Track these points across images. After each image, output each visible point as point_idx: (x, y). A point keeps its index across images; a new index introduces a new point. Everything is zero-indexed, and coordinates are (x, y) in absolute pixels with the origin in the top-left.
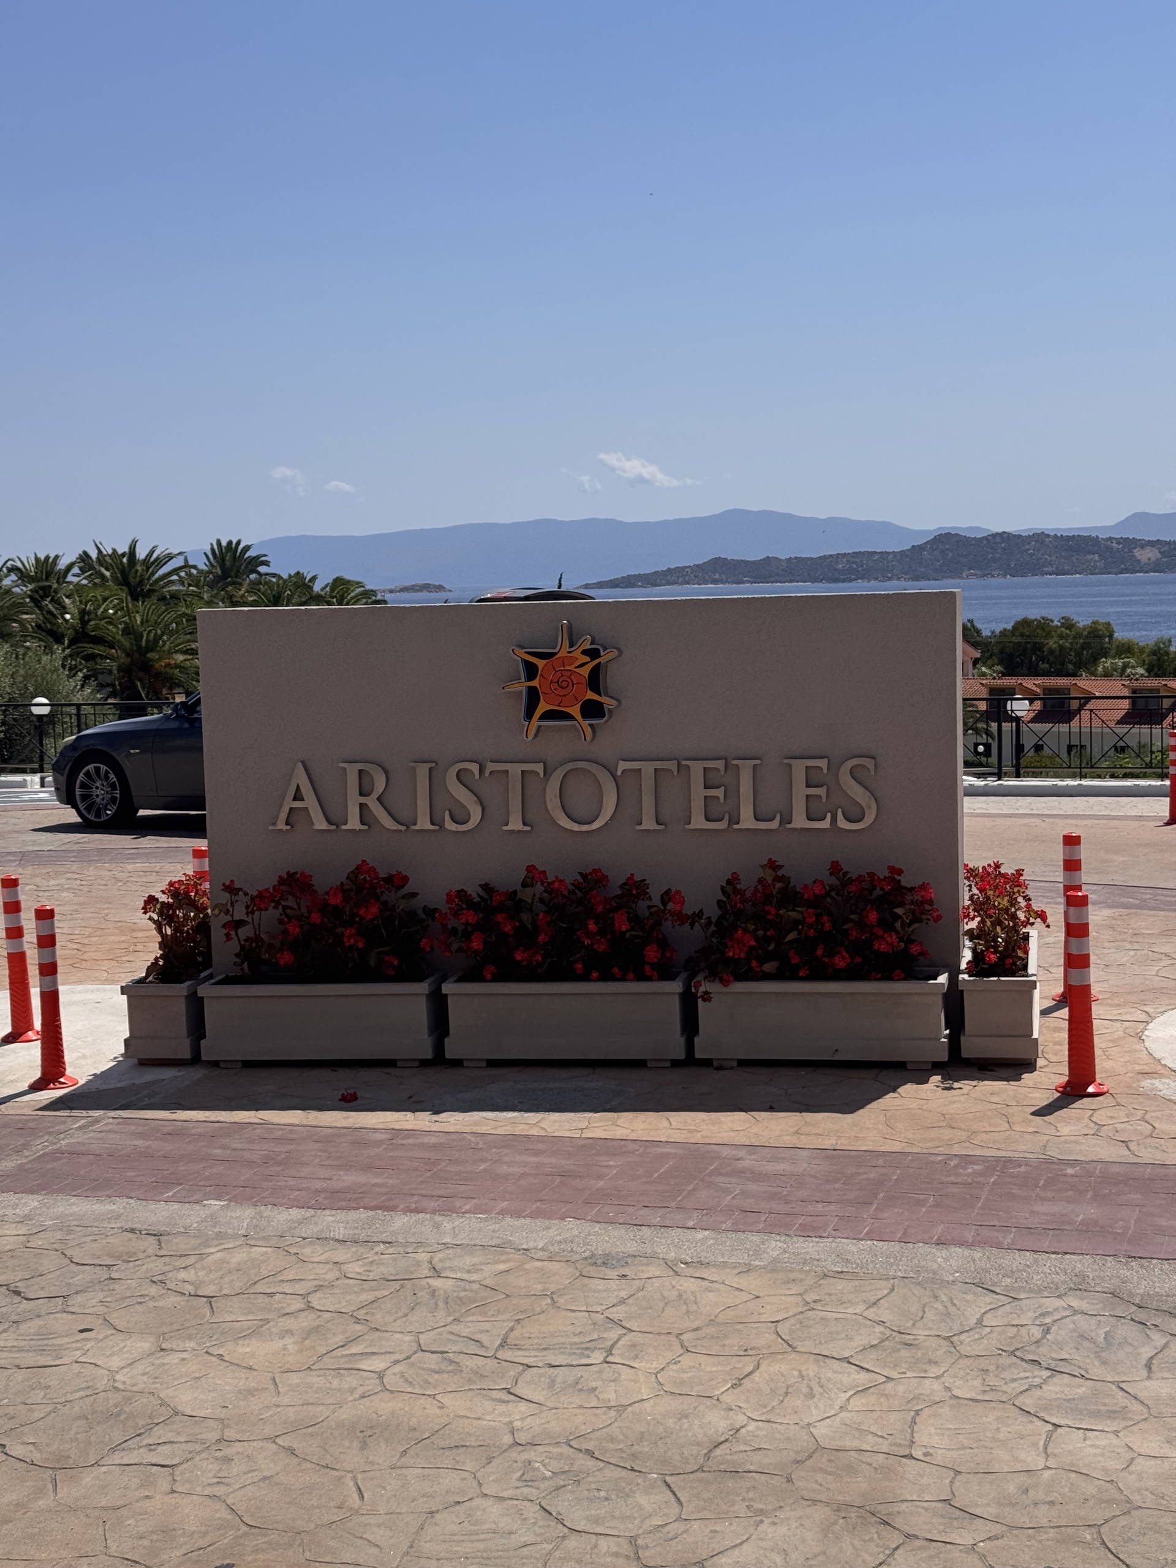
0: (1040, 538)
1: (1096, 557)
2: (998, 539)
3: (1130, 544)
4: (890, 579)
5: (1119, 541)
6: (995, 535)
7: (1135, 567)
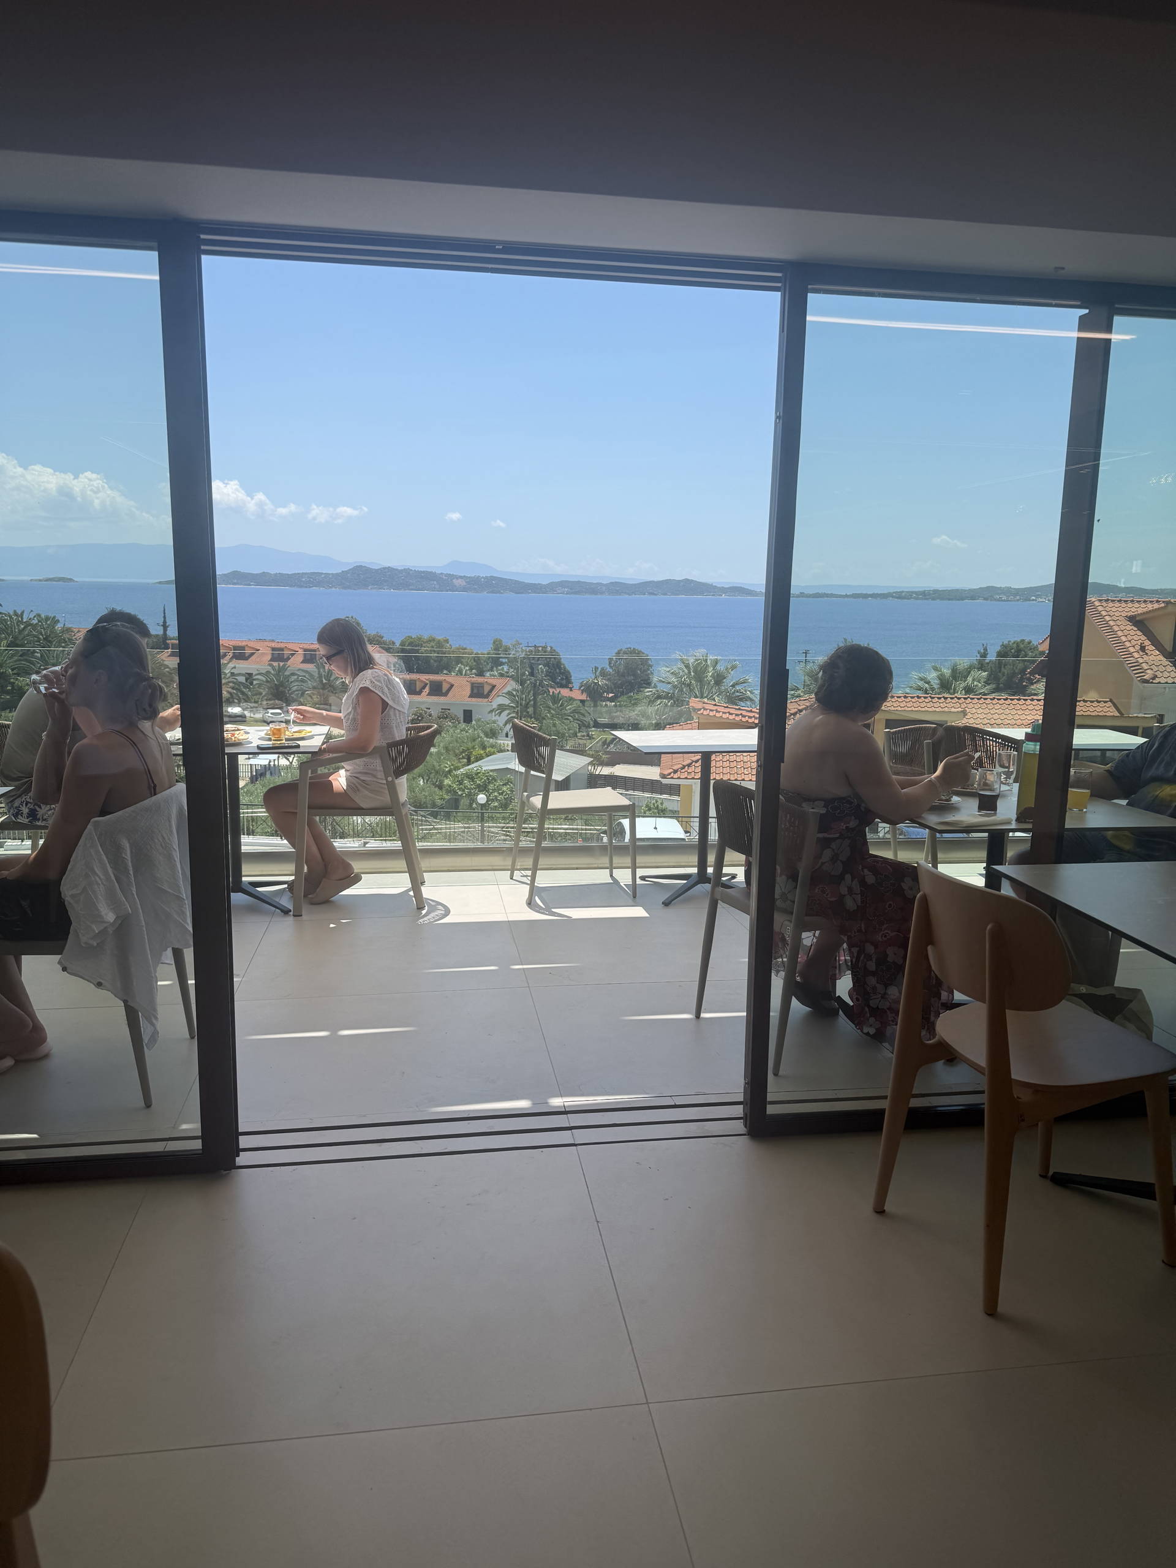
1: (435, 582)
2: (386, 570)
3: (452, 577)
4: (332, 586)
5: (446, 575)
7: (453, 589)
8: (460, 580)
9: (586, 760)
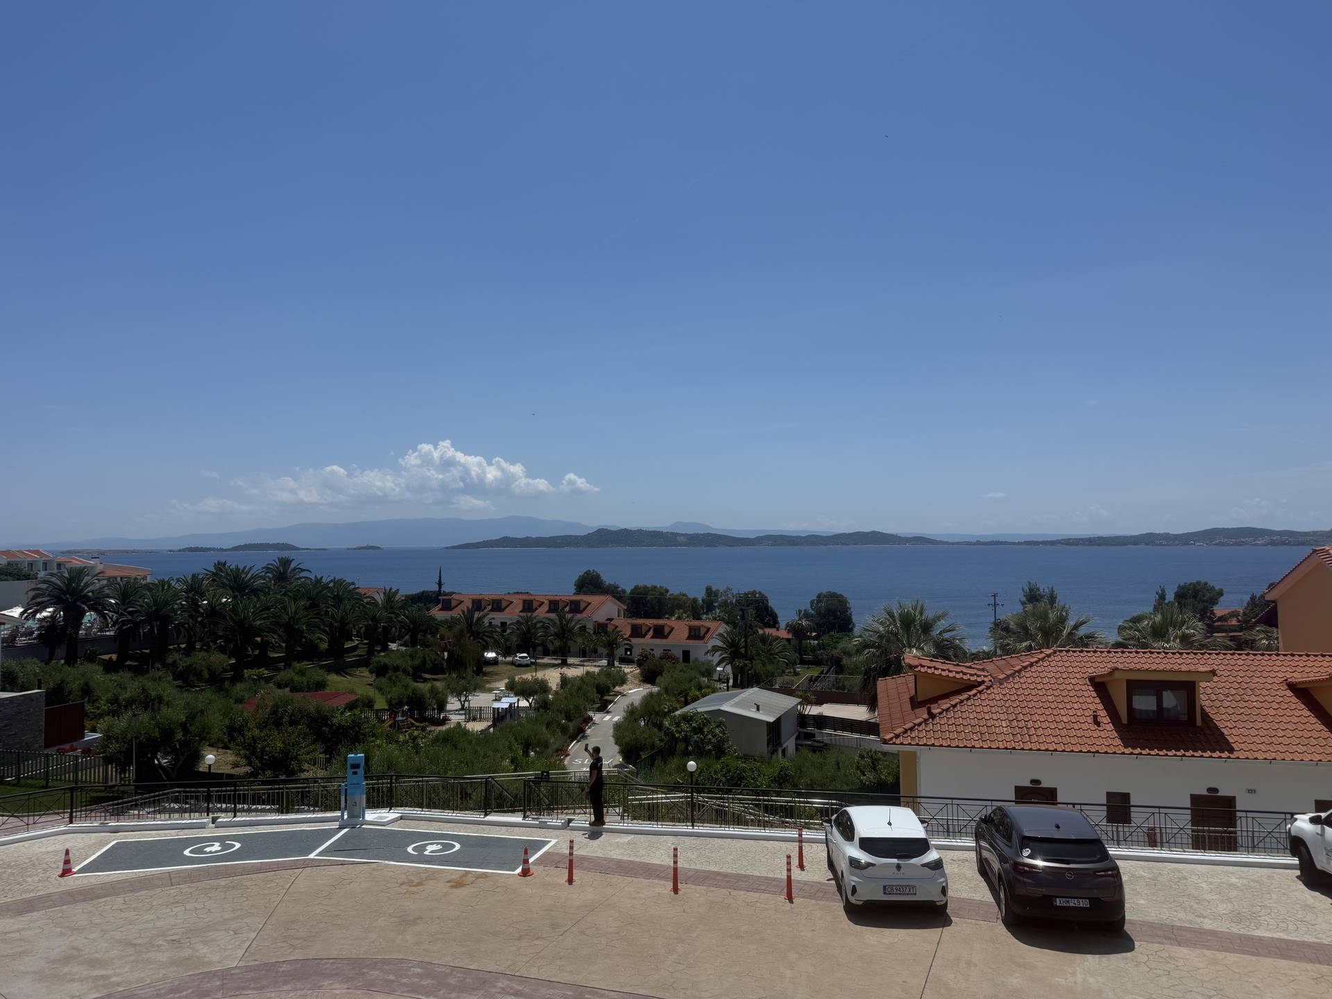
0: (640, 532)
1: (662, 540)
3: (676, 535)
4: (580, 547)
5: (672, 533)
6: (622, 530)
7: (678, 544)
8: (682, 537)
9: (795, 701)
